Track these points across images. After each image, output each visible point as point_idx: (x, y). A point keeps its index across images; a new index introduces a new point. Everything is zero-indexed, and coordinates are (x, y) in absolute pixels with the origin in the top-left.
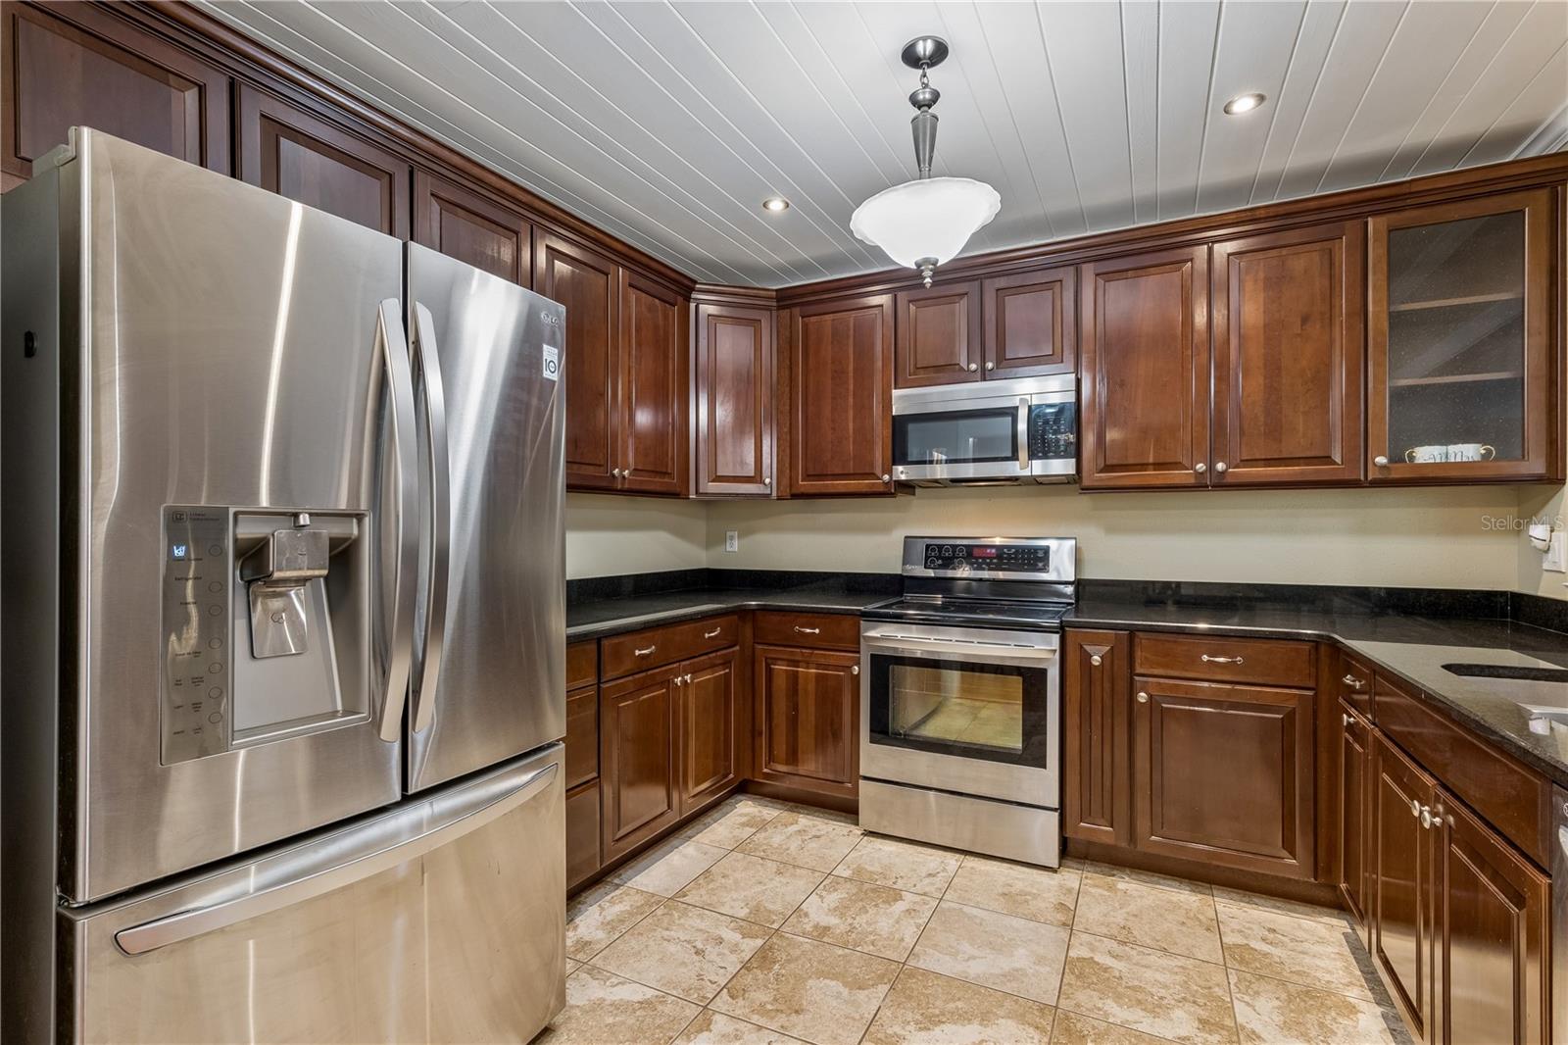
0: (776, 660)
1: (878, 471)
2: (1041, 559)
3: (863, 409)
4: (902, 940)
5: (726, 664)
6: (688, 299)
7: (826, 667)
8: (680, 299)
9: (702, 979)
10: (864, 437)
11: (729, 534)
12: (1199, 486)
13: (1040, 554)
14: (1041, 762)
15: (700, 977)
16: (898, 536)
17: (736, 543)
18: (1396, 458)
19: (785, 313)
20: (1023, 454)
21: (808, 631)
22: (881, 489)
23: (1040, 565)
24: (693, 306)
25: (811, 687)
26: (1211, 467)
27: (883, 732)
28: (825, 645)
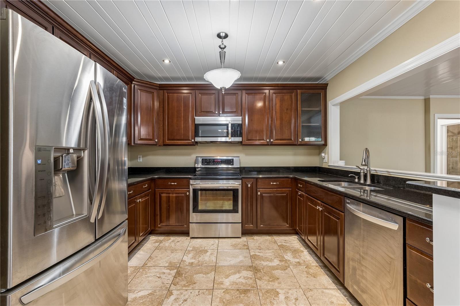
0: (162, 193)
1: (190, 139)
2: (231, 162)
3: (186, 121)
4: (213, 261)
5: (148, 195)
6: (132, 83)
7: (178, 193)
8: (130, 83)
9: (164, 284)
10: (186, 129)
11: (139, 156)
12: (267, 145)
13: (232, 161)
14: (237, 212)
15: (163, 283)
16: (194, 156)
17: (141, 159)
18: (302, 140)
19: (162, 91)
20: (230, 136)
21: (173, 184)
22: (191, 144)
23: (232, 163)
24: (133, 85)
25: (174, 200)
26: (270, 140)
27: (196, 210)
28: (178, 187)
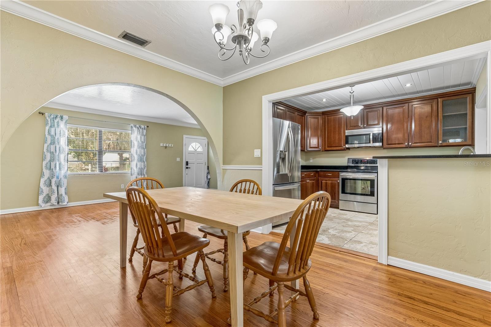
0: (323, 180)
1: (343, 146)
2: (376, 162)
3: (340, 134)
5: (314, 180)
6: (305, 115)
7: (333, 181)
8: (304, 115)
10: (340, 140)
11: (310, 158)
12: (406, 147)
13: (376, 161)
14: (374, 196)
16: (346, 158)
17: (312, 160)
19: (324, 116)
20: (371, 142)
21: (329, 174)
22: (343, 149)
23: (376, 163)
24: (306, 116)
25: (330, 185)
26: (408, 144)
27: (343, 192)
28: (332, 177)
